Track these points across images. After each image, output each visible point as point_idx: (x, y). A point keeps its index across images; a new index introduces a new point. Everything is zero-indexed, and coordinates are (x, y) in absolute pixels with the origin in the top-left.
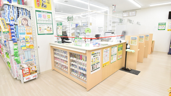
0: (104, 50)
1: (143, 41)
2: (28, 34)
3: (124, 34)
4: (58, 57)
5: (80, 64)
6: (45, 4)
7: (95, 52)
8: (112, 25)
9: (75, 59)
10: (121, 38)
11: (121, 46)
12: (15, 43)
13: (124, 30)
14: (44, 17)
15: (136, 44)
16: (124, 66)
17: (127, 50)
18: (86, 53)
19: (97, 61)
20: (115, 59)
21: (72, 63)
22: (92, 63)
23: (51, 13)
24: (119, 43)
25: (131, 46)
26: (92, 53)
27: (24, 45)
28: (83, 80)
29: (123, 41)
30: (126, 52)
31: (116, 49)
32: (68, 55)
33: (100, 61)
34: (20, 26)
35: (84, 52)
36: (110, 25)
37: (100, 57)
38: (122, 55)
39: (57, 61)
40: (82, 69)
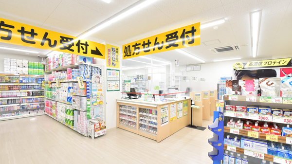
0: (171, 105)
1: (208, 98)
2: (99, 90)
3: (188, 90)
4: (124, 113)
5: (150, 118)
6: (114, 63)
7: (164, 107)
8: (175, 80)
9: (144, 114)
10: (186, 94)
11: (186, 102)
12: (88, 99)
13: (188, 87)
14: (113, 74)
15: (200, 100)
16: (190, 123)
17: (192, 106)
18: (157, 107)
19: (165, 115)
20: (181, 115)
21: (141, 118)
22: (162, 117)
23: (119, 70)
24: (184, 99)
25: (195, 102)
26: (161, 107)
27: (95, 101)
28: (153, 133)
29: (188, 98)
30: (192, 108)
31: (181, 105)
32: (137, 111)
33: (168, 115)
34: (93, 83)
35: (156, 106)
36: (173, 80)
37: (167, 111)
38: (188, 111)
39: (123, 118)
40: (152, 123)
